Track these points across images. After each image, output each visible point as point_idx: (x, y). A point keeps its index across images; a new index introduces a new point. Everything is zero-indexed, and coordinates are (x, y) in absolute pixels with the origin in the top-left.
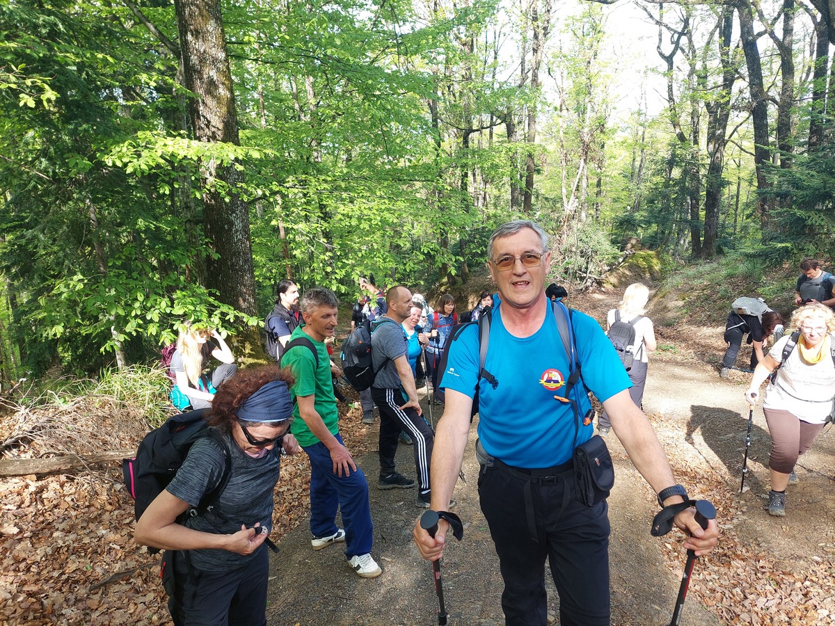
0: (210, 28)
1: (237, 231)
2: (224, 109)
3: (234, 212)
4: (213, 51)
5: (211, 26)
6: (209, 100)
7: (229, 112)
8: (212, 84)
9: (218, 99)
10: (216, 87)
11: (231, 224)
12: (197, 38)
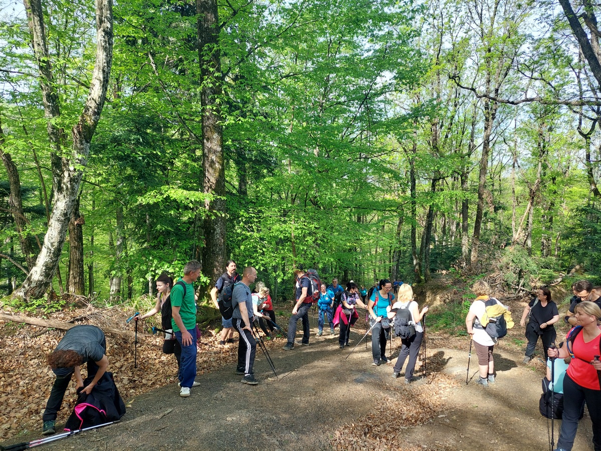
0: (214, 137)
1: (217, 234)
2: (217, 174)
3: (217, 224)
4: (215, 148)
5: (215, 136)
6: (210, 170)
7: (219, 175)
8: (213, 162)
9: (215, 170)
10: (214, 164)
11: (215, 230)
12: (208, 141)
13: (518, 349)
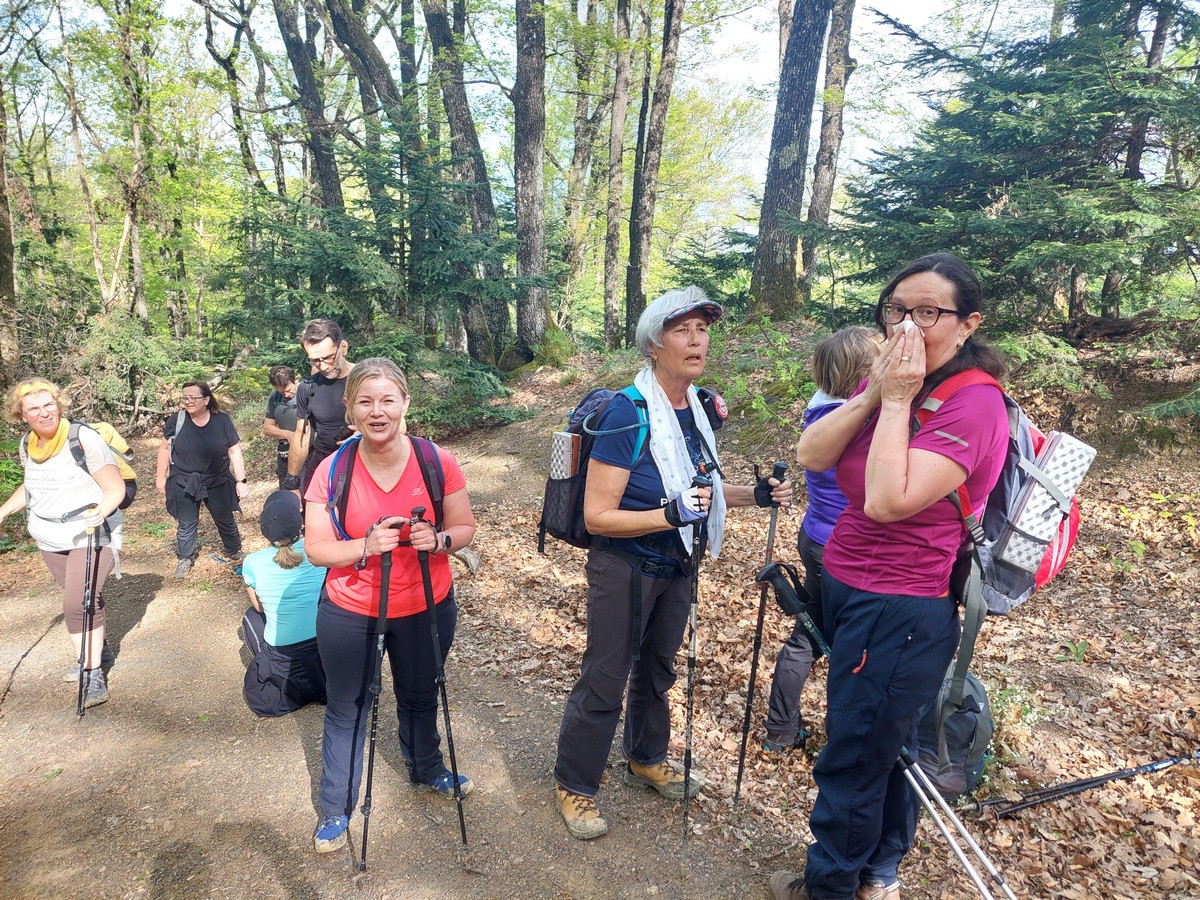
13: (157, 545)
